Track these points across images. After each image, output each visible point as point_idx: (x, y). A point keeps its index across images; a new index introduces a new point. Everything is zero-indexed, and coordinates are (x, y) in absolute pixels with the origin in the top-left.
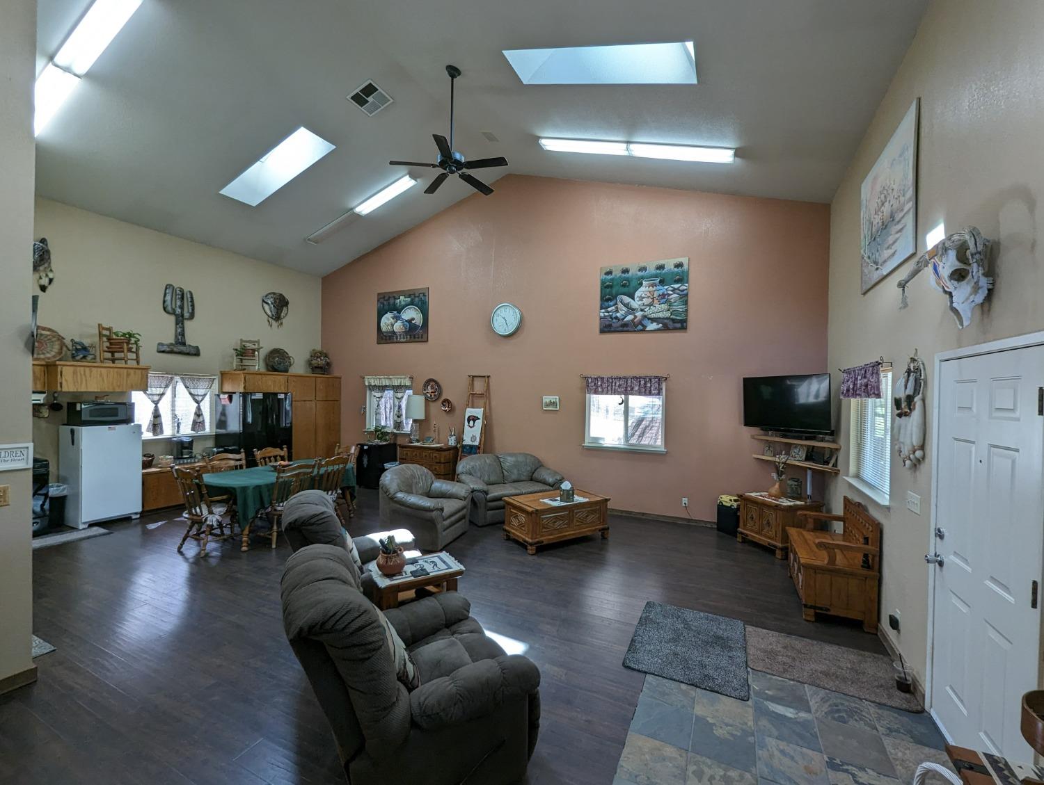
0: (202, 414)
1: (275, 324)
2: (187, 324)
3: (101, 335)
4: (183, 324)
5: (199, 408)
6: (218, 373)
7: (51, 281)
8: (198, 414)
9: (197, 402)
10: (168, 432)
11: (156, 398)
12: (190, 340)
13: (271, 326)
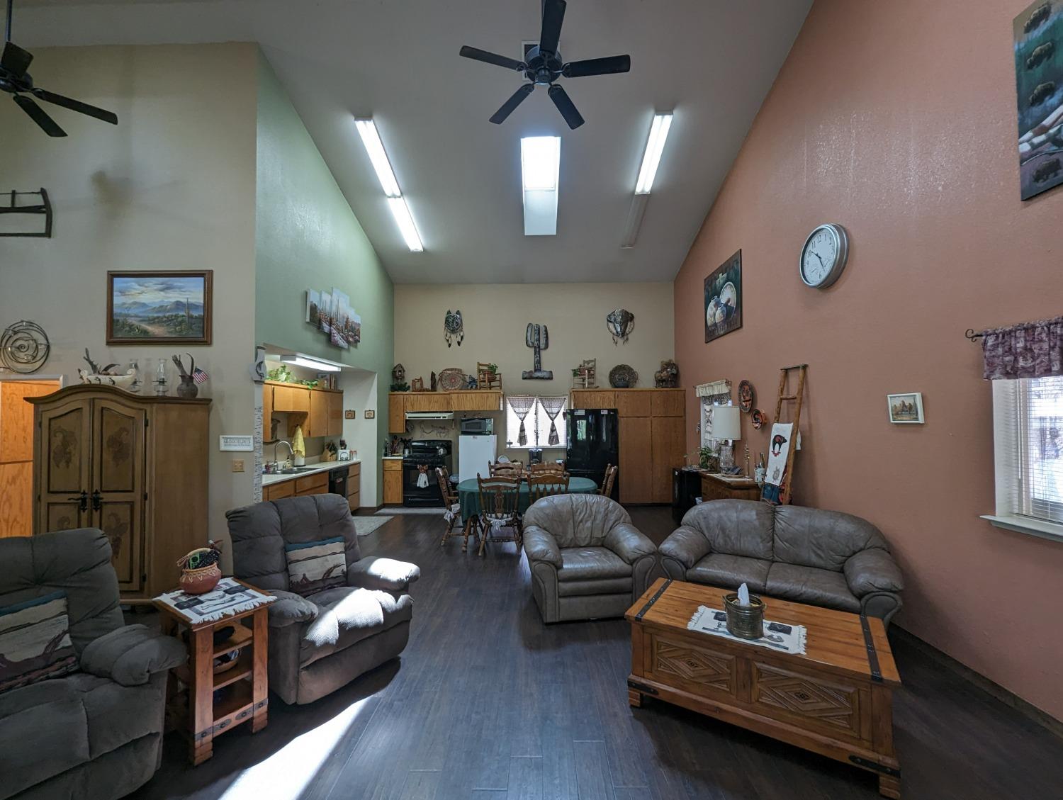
0: (556, 430)
1: (620, 341)
2: (543, 353)
3: (480, 371)
4: (539, 354)
5: (553, 425)
6: (569, 394)
7: (462, 338)
8: (553, 429)
9: (552, 419)
10: (531, 444)
11: (522, 416)
12: (546, 367)
13: (616, 343)
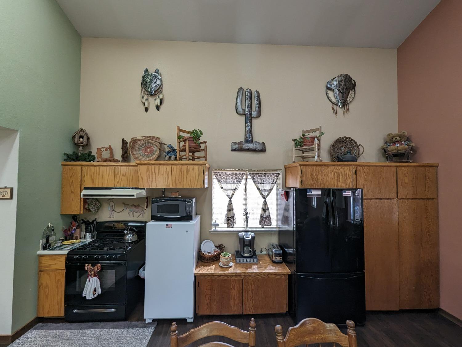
0: (268, 209)
1: (340, 111)
2: (254, 121)
3: (179, 137)
4: (251, 122)
5: (265, 203)
6: (283, 168)
7: (161, 101)
8: (265, 209)
9: (264, 197)
10: (239, 225)
11: (230, 193)
12: (259, 137)
13: (336, 113)
